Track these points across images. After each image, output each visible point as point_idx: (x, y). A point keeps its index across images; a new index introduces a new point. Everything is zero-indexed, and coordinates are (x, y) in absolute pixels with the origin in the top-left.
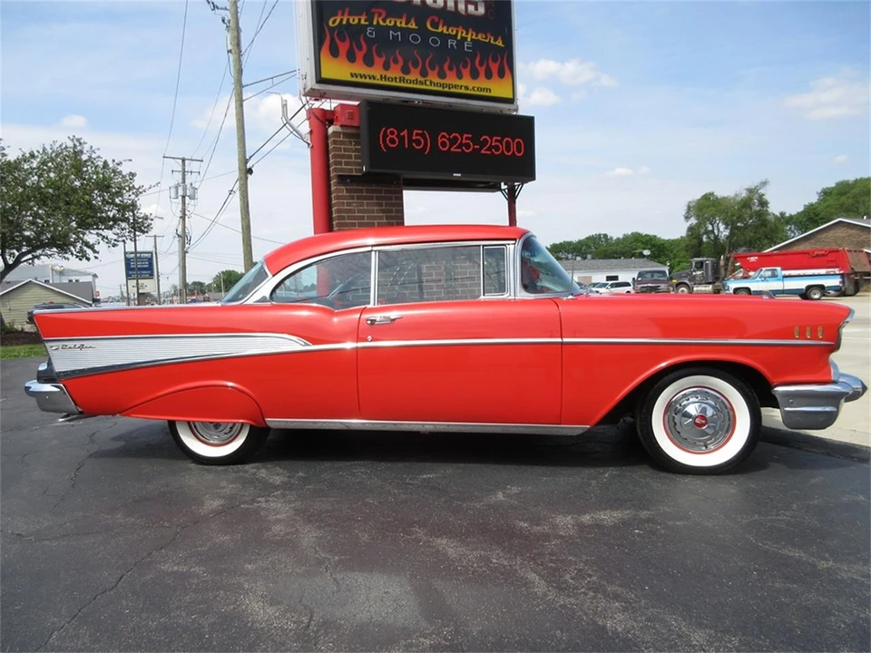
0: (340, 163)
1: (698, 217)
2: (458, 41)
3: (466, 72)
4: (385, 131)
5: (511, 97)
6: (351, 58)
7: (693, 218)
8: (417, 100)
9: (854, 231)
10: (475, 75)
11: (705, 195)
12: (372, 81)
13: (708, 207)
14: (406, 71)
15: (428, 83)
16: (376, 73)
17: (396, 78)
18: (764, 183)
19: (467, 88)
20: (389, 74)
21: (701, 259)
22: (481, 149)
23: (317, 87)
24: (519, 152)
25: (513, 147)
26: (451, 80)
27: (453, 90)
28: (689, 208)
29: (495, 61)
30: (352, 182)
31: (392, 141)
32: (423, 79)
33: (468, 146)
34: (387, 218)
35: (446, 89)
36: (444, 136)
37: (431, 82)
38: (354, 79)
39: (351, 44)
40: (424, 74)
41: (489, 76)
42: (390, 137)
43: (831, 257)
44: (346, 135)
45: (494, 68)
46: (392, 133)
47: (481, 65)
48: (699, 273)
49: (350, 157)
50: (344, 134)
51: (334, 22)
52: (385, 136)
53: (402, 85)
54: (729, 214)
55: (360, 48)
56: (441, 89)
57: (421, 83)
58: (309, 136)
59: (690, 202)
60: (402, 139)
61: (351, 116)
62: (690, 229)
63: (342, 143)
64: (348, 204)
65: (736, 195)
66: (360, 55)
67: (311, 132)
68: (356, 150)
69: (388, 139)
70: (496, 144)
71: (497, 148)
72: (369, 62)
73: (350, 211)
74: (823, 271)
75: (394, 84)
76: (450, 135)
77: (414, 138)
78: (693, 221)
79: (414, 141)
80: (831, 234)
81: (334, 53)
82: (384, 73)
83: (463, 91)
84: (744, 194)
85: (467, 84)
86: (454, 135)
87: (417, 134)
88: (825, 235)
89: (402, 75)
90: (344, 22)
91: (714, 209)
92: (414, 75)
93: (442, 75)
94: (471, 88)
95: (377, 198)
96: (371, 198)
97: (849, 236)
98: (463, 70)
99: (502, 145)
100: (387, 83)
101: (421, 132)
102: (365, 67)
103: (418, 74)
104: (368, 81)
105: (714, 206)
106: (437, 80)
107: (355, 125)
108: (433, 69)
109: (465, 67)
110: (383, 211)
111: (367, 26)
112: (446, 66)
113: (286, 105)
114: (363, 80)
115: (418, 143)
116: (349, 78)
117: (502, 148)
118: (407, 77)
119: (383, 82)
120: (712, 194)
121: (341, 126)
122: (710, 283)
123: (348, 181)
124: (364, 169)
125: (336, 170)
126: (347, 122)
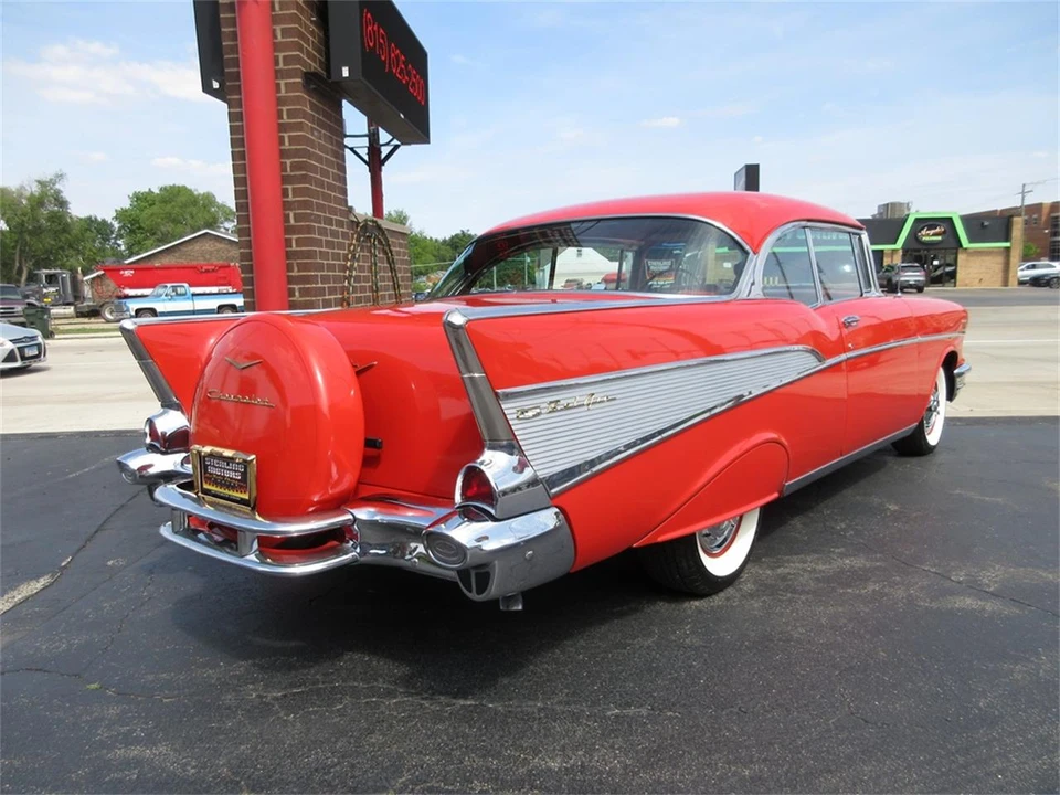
0: (302, 49)
4: (366, 16)
9: (222, 246)
18: (60, 176)
21: (53, 271)
25: (421, 90)
30: (314, 89)
31: (370, 35)
33: (403, 74)
36: (393, 49)
42: (369, 28)
43: (221, 273)
46: (370, 23)
48: (52, 290)
49: (309, 42)
52: (367, 24)
54: (19, 213)
60: (375, 36)
63: (302, 12)
64: (312, 131)
65: (22, 187)
68: (313, 33)
69: (368, 30)
70: (414, 81)
71: (415, 86)
73: (312, 144)
74: (215, 289)
76: (396, 50)
77: (380, 40)
79: (381, 45)
80: (197, 246)
84: (35, 189)
87: (381, 35)
88: (190, 248)
95: (330, 128)
96: (326, 127)
97: (218, 250)
101: (383, 33)
117: (417, 88)
122: (68, 304)
123: (313, 86)
124: (346, 72)
125: (297, 60)
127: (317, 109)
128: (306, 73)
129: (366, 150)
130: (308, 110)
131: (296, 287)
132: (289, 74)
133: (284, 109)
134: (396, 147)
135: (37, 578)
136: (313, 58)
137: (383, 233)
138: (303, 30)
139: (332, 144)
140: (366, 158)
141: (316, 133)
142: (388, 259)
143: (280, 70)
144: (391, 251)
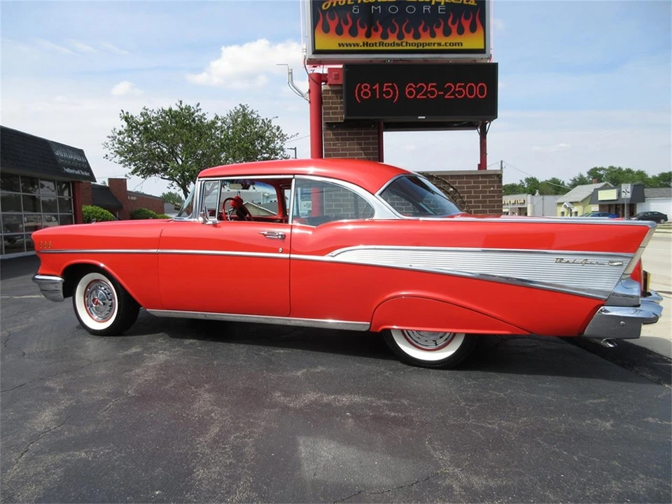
0: (329, 114)
2: (432, 6)
3: (439, 31)
4: (360, 86)
5: (483, 48)
6: (339, 32)
8: (389, 59)
10: (447, 33)
12: (356, 48)
14: (385, 36)
15: (404, 44)
16: (359, 41)
17: (376, 43)
19: (439, 44)
20: (370, 41)
22: (445, 94)
23: (313, 57)
24: (482, 95)
25: (476, 91)
26: (426, 40)
27: (426, 48)
29: (467, 18)
30: (337, 127)
31: (366, 94)
32: (400, 42)
33: (432, 93)
34: (365, 154)
35: (421, 48)
36: (411, 87)
37: (407, 43)
38: (342, 48)
39: (340, 21)
40: (400, 37)
41: (461, 31)
42: (365, 90)
44: (334, 92)
45: (466, 24)
46: (366, 88)
47: (453, 23)
49: (337, 108)
50: (331, 90)
51: (326, 6)
52: (360, 90)
53: (381, 48)
55: (346, 23)
56: (415, 48)
57: (398, 45)
58: (308, 95)
60: (373, 91)
61: (337, 77)
63: (330, 98)
64: (334, 145)
66: (346, 29)
67: (309, 91)
68: (341, 103)
69: (362, 92)
70: (459, 90)
71: (460, 93)
72: (353, 33)
73: (335, 150)
75: (374, 48)
76: (416, 86)
77: (384, 90)
79: (384, 92)
81: (326, 30)
82: (366, 40)
83: (436, 47)
85: (441, 41)
86: (420, 84)
87: (387, 87)
89: (382, 40)
90: (334, 5)
92: (392, 39)
93: (417, 36)
94: (443, 43)
95: (358, 139)
96: (353, 139)
98: (435, 30)
99: (465, 89)
100: (369, 48)
101: (391, 84)
102: (351, 37)
103: (396, 37)
104: (353, 48)
106: (412, 41)
107: (340, 83)
108: (408, 32)
109: (438, 27)
110: (362, 149)
111: (353, 5)
112: (421, 28)
113: (292, 73)
114: (349, 48)
115: (388, 93)
116: (337, 48)
117: (466, 92)
118: (385, 41)
119: (365, 48)
121: (330, 85)
126: (334, 82)
127: (341, 134)
128: (327, 123)
130: (332, 136)
137: (437, 179)
144: (453, 187)
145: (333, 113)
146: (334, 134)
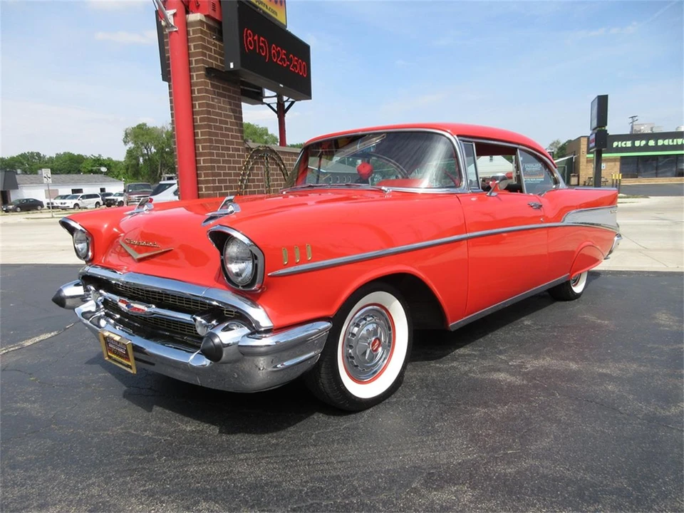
1: (135, 143)
7: (130, 143)
11: (140, 125)
13: (143, 135)
22: (290, 65)
24: (305, 74)
25: (303, 69)
28: (126, 134)
31: (250, 43)
33: (284, 61)
36: (274, 49)
42: (250, 38)
44: (209, 27)
46: (250, 35)
49: (211, 50)
50: (207, 24)
52: (247, 36)
58: (172, 18)
59: (127, 129)
61: (213, 8)
62: (130, 152)
63: (206, 34)
64: (212, 99)
67: (175, 14)
68: (215, 45)
69: (248, 40)
77: (261, 44)
78: (131, 145)
79: (261, 47)
86: (278, 48)
87: (262, 41)
91: (148, 137)
96: (224, 96)
99: (298, 65)
101: (264, 39)
105: (147, 134)
107: (217, 18)
120: (145, 125)
121: (205, 16)
123: (213, 75)
124: (232, 66)
125: (203, 61)
126: (212, 14)
127: (217, 87)
128: (206, 68)
129: (276, 105)
130: (209, 88)
131: (203, 186)
132: (198, 69)
133: (196, 88)
134: (293, 103)
135: (50, 333)
136: (216, 59)
137: (276, 154)
138: (206, 44)
139: (231, 105)
140: (276, 109)
141: (216, 100)
142: (281, 168)
143: (193, 68)
144: (283, 164)
145: (210, 57)
146: (213, 86)
